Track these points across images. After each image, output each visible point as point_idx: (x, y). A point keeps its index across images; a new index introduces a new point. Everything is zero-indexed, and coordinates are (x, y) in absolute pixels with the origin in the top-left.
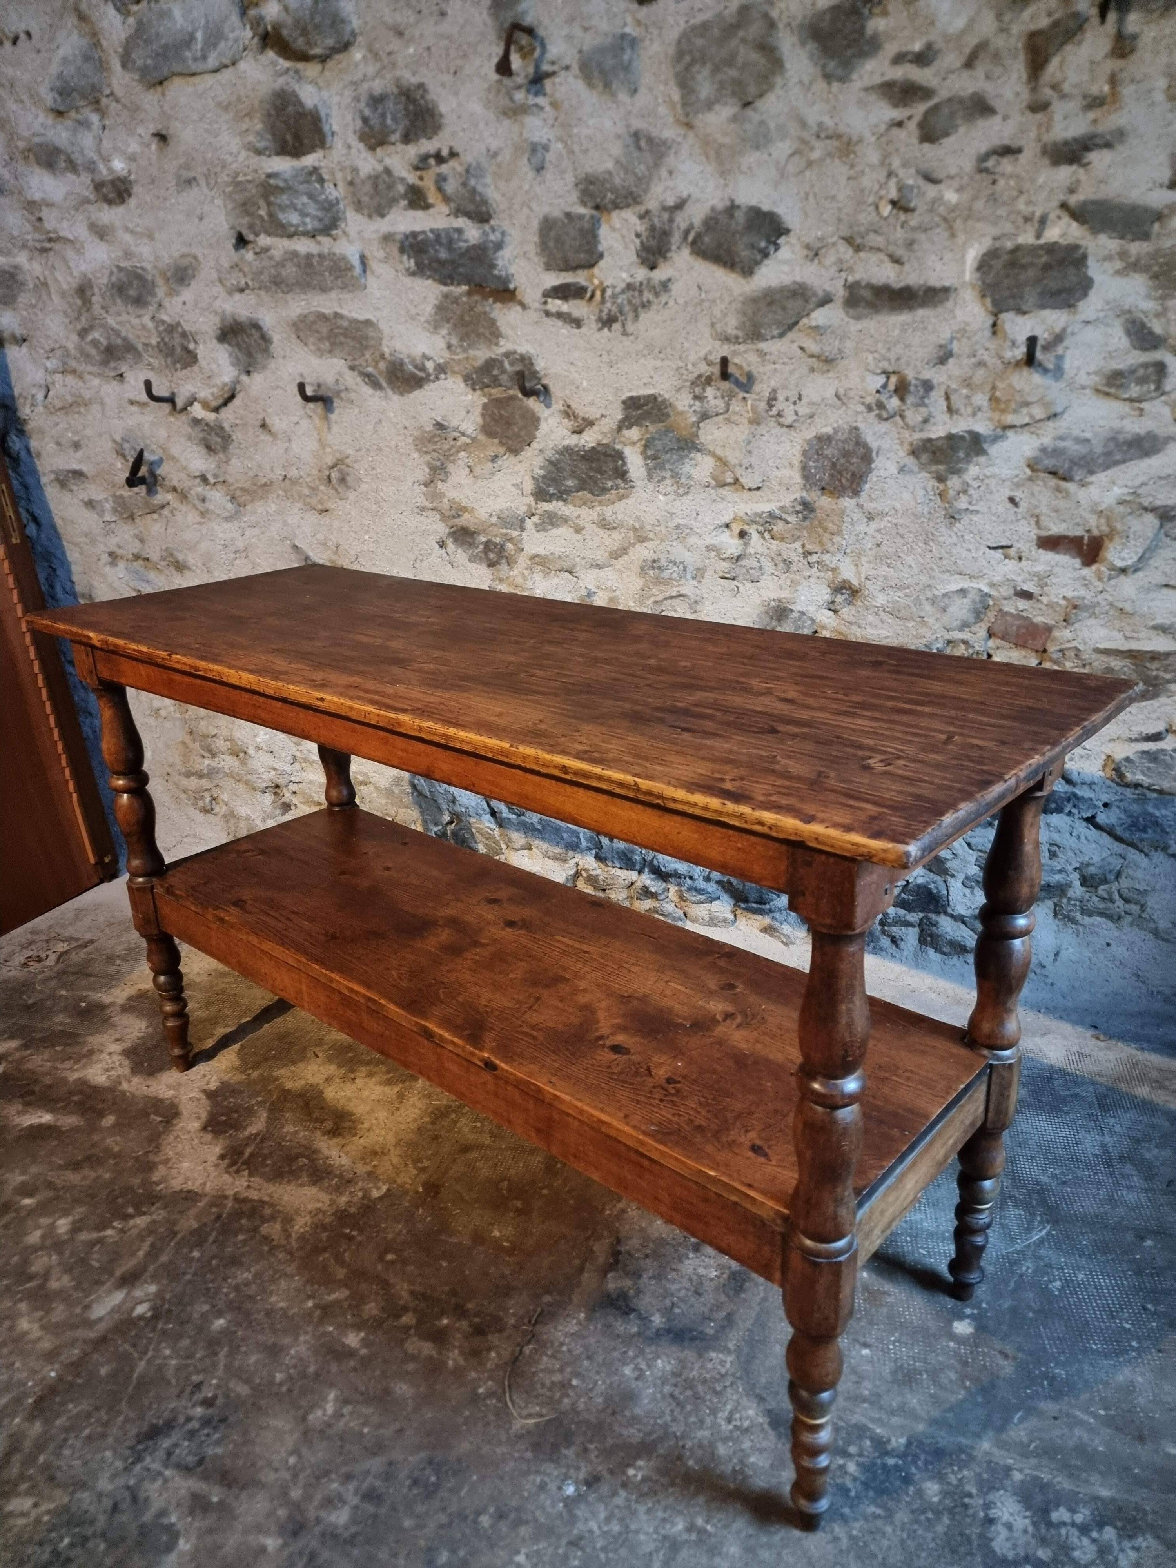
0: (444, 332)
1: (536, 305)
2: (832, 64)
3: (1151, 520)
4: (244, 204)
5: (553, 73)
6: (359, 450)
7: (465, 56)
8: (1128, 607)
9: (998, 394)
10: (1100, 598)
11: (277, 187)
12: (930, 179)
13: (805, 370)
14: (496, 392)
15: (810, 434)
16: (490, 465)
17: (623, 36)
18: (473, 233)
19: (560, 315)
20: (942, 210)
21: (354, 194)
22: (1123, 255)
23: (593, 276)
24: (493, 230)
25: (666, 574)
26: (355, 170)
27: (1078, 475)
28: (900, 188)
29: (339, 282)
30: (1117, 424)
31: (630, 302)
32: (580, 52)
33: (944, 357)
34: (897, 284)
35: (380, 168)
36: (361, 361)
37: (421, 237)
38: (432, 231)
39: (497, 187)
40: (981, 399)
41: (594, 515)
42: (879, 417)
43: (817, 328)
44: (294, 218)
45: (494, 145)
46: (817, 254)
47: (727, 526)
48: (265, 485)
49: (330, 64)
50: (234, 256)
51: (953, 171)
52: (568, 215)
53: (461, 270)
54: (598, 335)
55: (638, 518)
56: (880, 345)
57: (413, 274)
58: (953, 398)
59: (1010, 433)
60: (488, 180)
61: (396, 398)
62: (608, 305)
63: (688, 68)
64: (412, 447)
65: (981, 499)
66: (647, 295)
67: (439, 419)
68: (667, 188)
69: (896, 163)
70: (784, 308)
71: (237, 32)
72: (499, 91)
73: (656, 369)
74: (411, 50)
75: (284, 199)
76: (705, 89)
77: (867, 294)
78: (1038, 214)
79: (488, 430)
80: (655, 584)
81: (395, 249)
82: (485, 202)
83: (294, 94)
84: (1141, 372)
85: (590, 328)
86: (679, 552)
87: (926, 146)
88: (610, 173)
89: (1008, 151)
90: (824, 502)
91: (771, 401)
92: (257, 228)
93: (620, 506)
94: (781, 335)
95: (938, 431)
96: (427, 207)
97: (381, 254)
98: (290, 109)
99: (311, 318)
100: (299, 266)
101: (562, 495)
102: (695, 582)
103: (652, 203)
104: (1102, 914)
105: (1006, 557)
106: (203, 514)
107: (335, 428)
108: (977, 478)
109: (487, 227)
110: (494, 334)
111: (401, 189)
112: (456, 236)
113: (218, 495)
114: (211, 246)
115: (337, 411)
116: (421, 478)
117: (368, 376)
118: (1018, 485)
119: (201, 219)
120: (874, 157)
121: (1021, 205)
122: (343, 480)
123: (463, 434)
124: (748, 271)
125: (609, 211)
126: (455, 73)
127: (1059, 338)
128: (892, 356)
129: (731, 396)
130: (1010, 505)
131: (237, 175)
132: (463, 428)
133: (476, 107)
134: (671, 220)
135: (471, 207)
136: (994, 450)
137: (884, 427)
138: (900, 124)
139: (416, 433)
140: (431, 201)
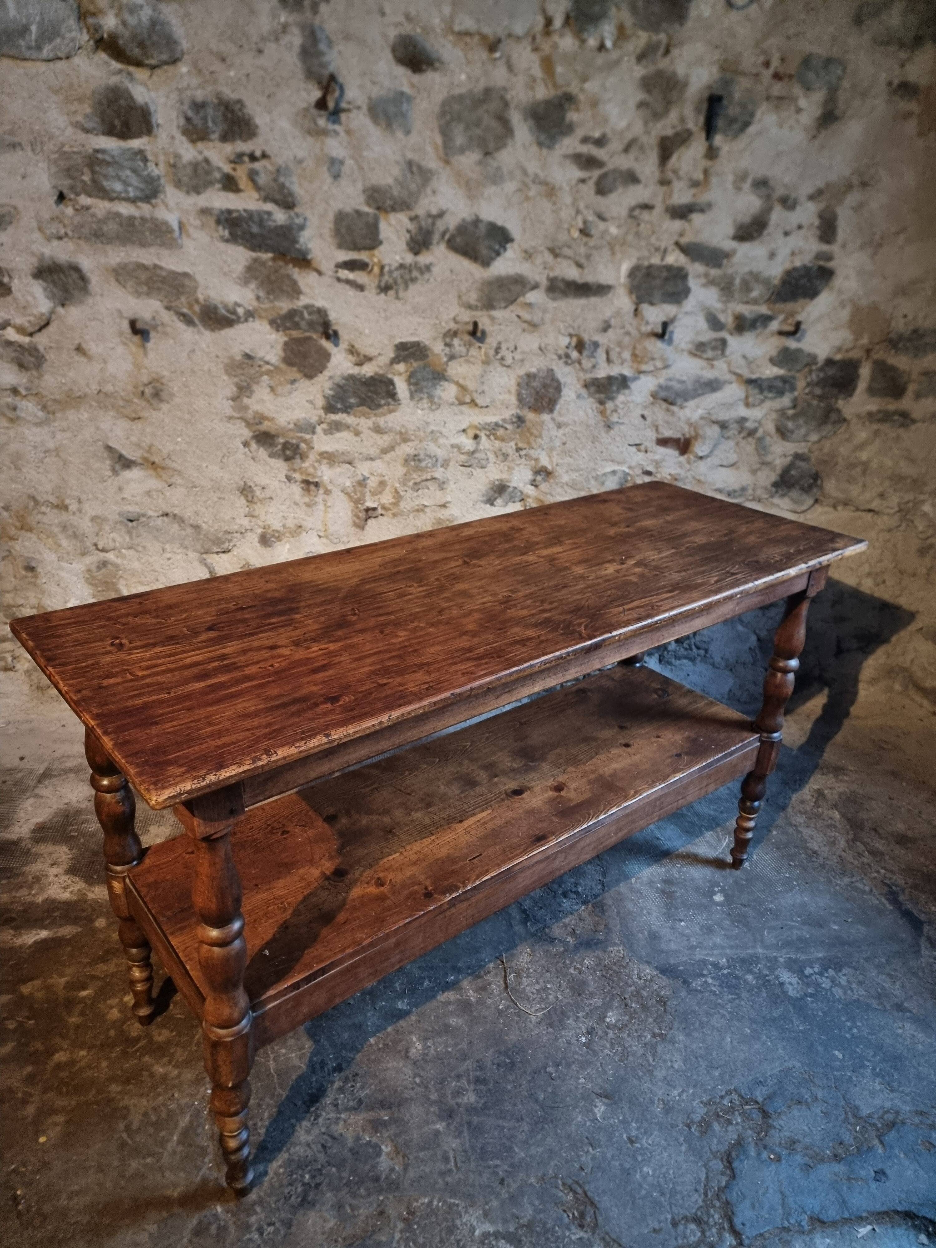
0: (253, 286)
1: (330, 273)
2: (543, 137)
3: (716, 429)
4: (68, 170)
5: (348, 110)
6: (175, 372)
7: (278, 85)
8: (702, 478)
9: (637, 352)
10: (688, 474)
11: (104, 160)
12: (601, 217)
13: (519, 331)
14: (295, 334)
15: (522, 372)
16: (289, 386)
17: (402, 93)
18: (280, 216)
19: (348, 282)
20: (608, 238)
21: (175, 174)
22: (706, 275)
23: (373, 255)
24: (297, 215)
25: (423, 464)
26: (178, 156)
27: (679, 401)
28: (585, 222)
29: (158, 241)
30: (699, 373)
31: (402, 277)
32: (370, 99)
33: (606, 327)
34: (580, 281)
35: (200, 158)
36: (177, 303)
37: (235, 215)
38: (245, 210)
39: (300, 185)
40: (627, 355)
41: (370, 423)
42: (566, 363)
43: (529, 305)
44: (118, 187)
45: (301, 154)
46: (530, 257)
47: (464, 431)
48: (80, 397)
49: (158, 71)
50: (57, 210)
51: (615, 214)
52: (358, 212)
53: (269, 242)
54: (377, 298)
55: (403, 426)
56: (568, 318)
57: (227, 241)
58: (611, 353)
59: (642, 376)
60: (294, 179)
61: (207, 334)
62: (386, 278)
63: (448, 124)
64: (222, 371)
65: (624, 415)
66: (415, 274)
67: (248, 351)
68: (431, 202)
69: (582, 205)
70: (509, 290)
71: (74, 34)
72: (305, 116)
73: (419, 324)
74: (232, 73)
75: (111, 171)
76: (459, 140)
77: (561, 285)
78: (663, 247)
79: (288, 361)
80: (414, 471)
81: (211, 221)
82: (291, 194)
83: (127, 91)
84: (714, 344)
85: (371, 294)
86: (433, 449)
87: (599, 198)
88: (390, 187)
89: (647, 207)
90: (530, 416)
91: (498, 350)
92: (78, 190)
93: (390, 417)
94: (506, 307)
95: (602, 373)
96: (237, 190)
97: (198, 223)
98: (122, 102)
99: (131, 267)
100: (121, 225)
101: (347, 409)
102: (442, 469)
103: (420, 210)
104: (686, 658)
105: (639, 450)
106: (11, 420)
107: (151, 355)
108: (623, 403)
109: (292, 214)
110: (296, 292)
111: (217, 175)
112: (266, 217)
113: (30, 405)
114: (32, 200)
115: (152, 341)
116: (230, 395)
117: (184, 315)
118: (645, 407)
119: (24, 177)
120: (568, 200)
121: (653, 240)
122: (157, 395)
123: (268, 363)
124: (486, 263)
125: (386, 212)
126: (269, 96)
127: (673, 320)
128: (576, 325)
129: (470, 345)
130: (641, 419)
131: (63, 145)
132: (267, 358)
133: (284, 124)
134: (433, 224)
135: (278, 197)
136: (634, 386)
137: (568, 369)
138: (583, 181)
139: (226, 361)
140: (242, 186)
